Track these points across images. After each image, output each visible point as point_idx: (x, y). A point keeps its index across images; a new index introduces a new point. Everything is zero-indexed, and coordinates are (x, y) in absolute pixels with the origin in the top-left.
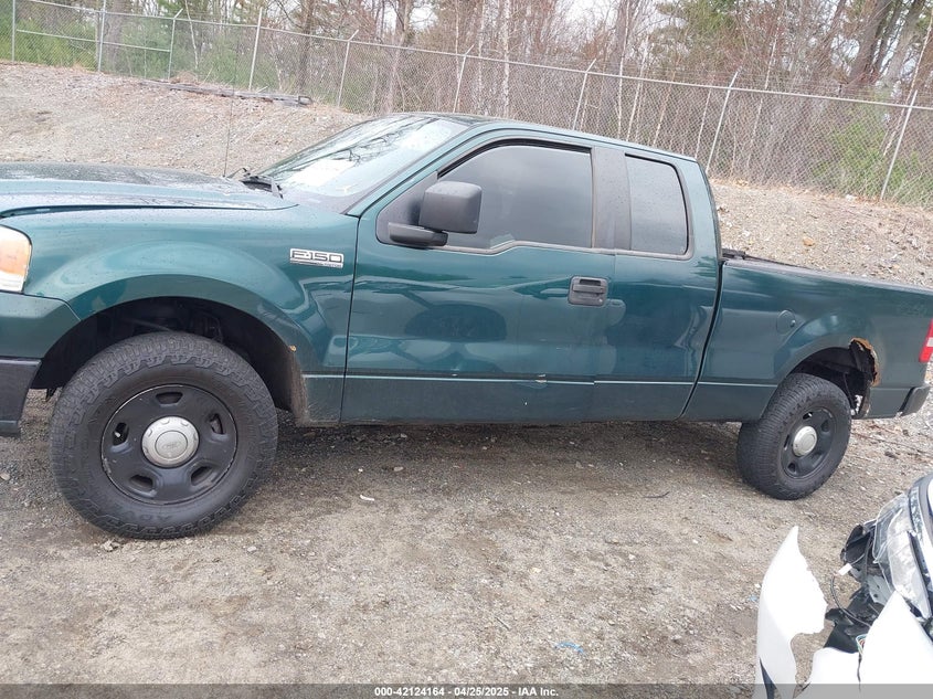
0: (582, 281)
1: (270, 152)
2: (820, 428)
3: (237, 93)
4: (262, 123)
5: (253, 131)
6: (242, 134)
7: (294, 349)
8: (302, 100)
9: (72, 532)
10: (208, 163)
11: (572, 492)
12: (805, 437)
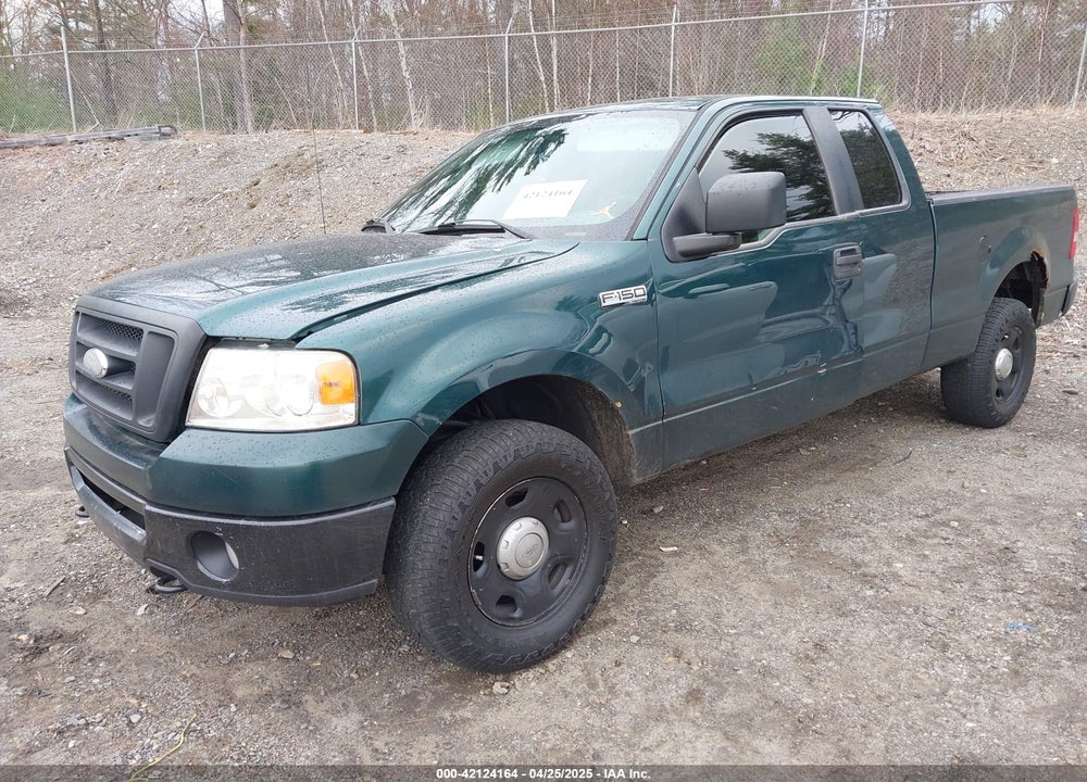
0: (843, 253)
1: (157, 200)
2: (1013, 346)
3: (70, 138)
4: (127, 168)
5: (120, 179)
6: (105, 187)
7: (619, 405)
8: (163, 130)
9: (440, 688)
10: (77, 230)
11: (832, 480)
12: (1003, 358)
